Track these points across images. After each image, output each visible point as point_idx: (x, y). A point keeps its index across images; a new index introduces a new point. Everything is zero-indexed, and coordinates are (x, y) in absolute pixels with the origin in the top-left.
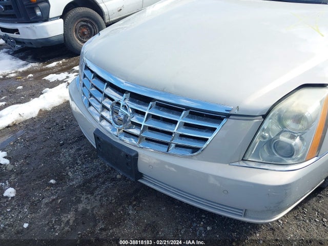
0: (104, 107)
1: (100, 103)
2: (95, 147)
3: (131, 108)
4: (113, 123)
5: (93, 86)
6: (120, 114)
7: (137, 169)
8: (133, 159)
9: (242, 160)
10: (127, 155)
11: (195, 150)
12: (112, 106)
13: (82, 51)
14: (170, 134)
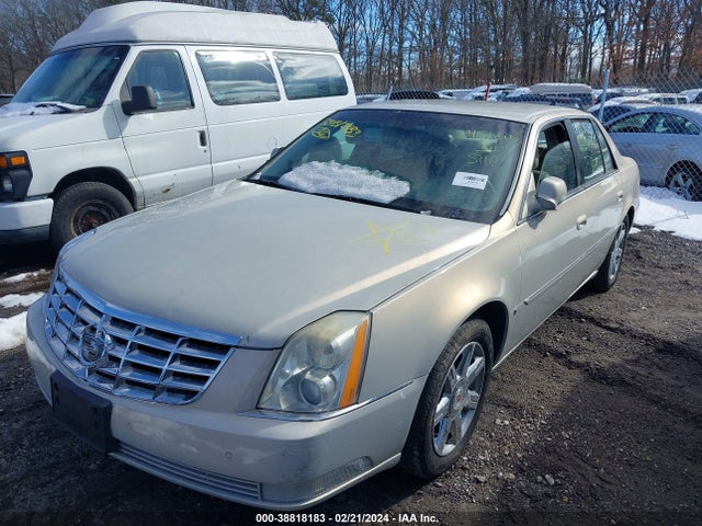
0: (74, 337)
1: (69, 329)
2: (50, 402)
3: (111, 335)
4: (82, 359)
5: (63, 305)
6: (93, 343)
7: (110, 431)
8: (102, 413)
9: (257, 408)
10: (95, 409)
11: (190, 394)
12: (85, 334)
13: (61, 253)
14: (158, 371)
